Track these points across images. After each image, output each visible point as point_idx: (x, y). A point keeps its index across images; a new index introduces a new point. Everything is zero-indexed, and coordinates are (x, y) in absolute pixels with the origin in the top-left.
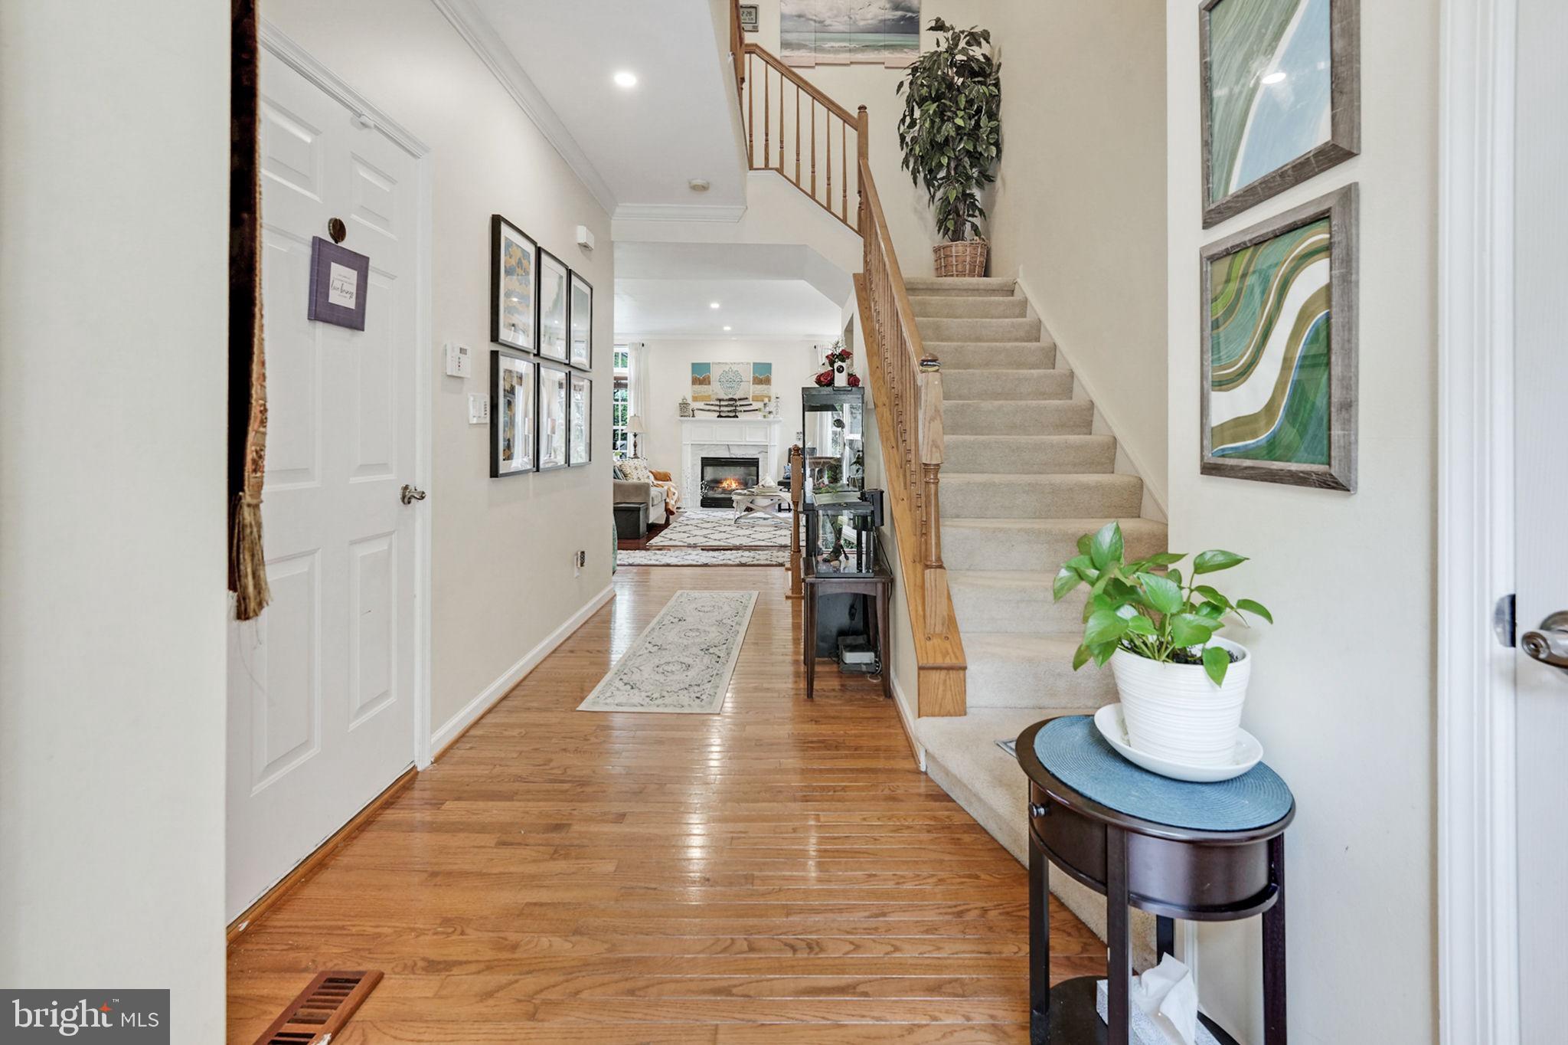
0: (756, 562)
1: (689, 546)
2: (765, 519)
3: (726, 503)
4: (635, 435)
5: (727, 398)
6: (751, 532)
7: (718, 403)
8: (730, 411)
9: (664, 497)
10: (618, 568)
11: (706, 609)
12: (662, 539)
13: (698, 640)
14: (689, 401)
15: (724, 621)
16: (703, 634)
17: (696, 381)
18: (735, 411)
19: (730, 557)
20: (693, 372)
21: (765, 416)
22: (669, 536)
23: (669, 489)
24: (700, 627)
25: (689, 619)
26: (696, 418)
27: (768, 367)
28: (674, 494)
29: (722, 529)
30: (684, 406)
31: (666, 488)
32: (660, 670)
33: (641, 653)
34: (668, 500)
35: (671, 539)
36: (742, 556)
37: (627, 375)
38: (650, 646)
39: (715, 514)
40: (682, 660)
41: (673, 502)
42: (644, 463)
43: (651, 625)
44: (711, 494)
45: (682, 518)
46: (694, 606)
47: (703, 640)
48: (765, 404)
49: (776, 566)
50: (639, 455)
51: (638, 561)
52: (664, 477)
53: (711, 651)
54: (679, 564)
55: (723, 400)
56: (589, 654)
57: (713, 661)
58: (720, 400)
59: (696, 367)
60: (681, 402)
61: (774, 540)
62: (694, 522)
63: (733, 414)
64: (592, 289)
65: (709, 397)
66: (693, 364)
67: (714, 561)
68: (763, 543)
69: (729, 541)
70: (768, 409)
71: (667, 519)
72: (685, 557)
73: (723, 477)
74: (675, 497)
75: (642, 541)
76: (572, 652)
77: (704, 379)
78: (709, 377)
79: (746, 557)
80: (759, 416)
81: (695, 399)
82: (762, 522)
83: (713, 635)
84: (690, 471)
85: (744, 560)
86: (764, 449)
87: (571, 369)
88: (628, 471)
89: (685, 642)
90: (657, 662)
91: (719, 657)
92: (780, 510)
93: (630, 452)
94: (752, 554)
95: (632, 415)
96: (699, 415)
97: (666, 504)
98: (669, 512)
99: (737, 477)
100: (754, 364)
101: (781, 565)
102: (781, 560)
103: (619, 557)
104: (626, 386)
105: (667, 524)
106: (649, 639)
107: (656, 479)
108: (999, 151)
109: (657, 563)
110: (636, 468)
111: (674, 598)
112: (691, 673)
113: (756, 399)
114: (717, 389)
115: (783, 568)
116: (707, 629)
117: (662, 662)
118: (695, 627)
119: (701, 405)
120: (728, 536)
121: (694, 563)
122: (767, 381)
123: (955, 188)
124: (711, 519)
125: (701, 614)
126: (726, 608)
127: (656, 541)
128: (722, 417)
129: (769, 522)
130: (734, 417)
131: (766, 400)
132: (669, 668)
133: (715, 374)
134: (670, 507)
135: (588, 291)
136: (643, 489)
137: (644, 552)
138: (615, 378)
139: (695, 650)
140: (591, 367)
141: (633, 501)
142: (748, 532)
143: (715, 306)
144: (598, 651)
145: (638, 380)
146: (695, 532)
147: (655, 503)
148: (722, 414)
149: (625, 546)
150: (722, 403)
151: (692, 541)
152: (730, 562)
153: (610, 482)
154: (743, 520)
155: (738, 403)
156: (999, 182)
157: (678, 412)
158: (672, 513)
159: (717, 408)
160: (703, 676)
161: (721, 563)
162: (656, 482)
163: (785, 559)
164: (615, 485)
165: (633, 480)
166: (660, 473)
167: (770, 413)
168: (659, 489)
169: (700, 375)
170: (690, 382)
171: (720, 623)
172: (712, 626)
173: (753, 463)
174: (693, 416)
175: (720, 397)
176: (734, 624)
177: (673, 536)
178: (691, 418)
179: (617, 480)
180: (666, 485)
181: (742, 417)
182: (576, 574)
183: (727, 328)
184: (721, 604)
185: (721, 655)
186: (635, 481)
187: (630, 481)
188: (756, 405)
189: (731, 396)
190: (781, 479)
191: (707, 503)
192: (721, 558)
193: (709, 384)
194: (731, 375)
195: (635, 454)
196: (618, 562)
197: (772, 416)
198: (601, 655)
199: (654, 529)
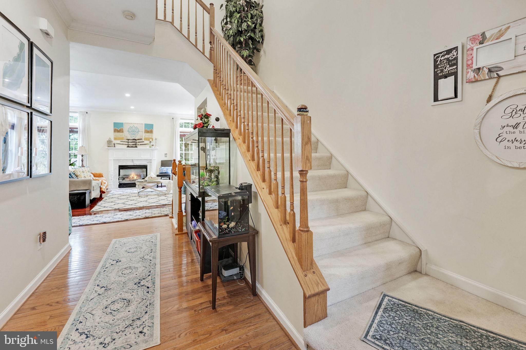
0: (154, 216)
1: (115, 210)
2: (152, 192)
3: (133, 185)
4: (82, 156)
5: (132, 139)
6: (147, 199)
7: (127, 141)
8: (134, 145)
9: (100, 185)
10: (73, 229)
11: (133, 250)
12: (100, 207)
13: (131, 276)
14: (112, 139)
15: (145, 257)
16: (134, 270)
17: (115, 131)
18: (136, 145)
19: (140, 214)
20: (114, 127)
21: (150, 147)
22: (103, 205)
23: (102, 181)
24: (131, 265)
25: (123, 260)
26: (116, 148)
27: (152, 126)
28: (105, 183)
29: (132, 198)
30: (109, 142)
31: (100, 181)
32: (108, 310)
33: (92, 297)
34: (101, 187)
35: (105, 207)
36: (146, 213)
37: (78, 127)
38: (97, 288)
39: (126, 191)
40: (123, 296)
41: (104, 187)
42: (88, 169)
43: (98, 269)
44: (124, 182)
45: (109, 195)
46: (124, 249)
47: (135, 275)
48: (150, 142)
49: (164, 216)
50: (85, 165)
51: (86, 222)
52: (100, 176)
53: (142, 284)
54: (111, 221)
55: (130, 140)
56: (49, 308)
57: (145, 292)
58: (128, 140)
59: (115, 124)
60: (108, 140)
61: (159, 202)
62: (116, 196)
63: (135, 146)
64: (52, 63)
65: (122, 138)
66: (114, 123)
67: (131, 217)
68: (154, 204)
69: (136, 205)
70: (152, 144)
71: (101, 195)
72: (114, 217)
73: (129, 174)
74: (106, 185)
75: (87, 209)
76: (33, 309)
77: (120, 130)
78: (122, 129)
79: (148, 213)
80: (147, 147)
81: (115, 139)
82: (151, 193)
83: (141, 271)
84: (113, 172)
85: (147, 215)
86: (150, 161)
87: (32, 111)
88: (78, 173)
89: (123, 279)
90: (105, 303)
91: (148, 288)
92: (158, 186)
93: (79, 163)
94: (150, 211)
95: (81, 146)
96: (117, 146)
97: (101, 188)
98: (102, 192)
99: (137, 173)
100: (145, 124)
101: (167, 215)
102: (166, 213)
103: (73, 221)
104: (77, 132)
105: (101, 198)
106: (97, 282)
107: (94, 176)
108: (263, 40)
109: (98, 222)
110: (83, 172)
111: (111, 246)
112: (132, 308)
113: (146, 139)
114: (127, 135)
115: (168, 217)
116: (136, 265)
117: (109, 302)
118: (128, 265)
119: (119, 142)
120: (136, 202)
121: (120, 220)
122: (151, 132)
123: (246, 52)
124: (125, 194)
125: (130, 254)
126: (144, 248)
127: (96, 208)
128: (129, 147)
129: (154, 193)
130: (135, 147)
131: (151, 140)
132: (114, 307)
133: (125, 128)
134: (103, 190)
135: (49, 64)
136: (88, 183)
137: (89, 216)
138: (70, 128)
139: (131, 285)
140: (51, 113)
141: (80, 189)
142: (145, 199)
143: (128, 95)
144: (57, 302)
145: (84, 130)
146: (118, 202)
147: (95, 189)
148: (129, 146)
149: (77, 213)
150: (129, 141)
151: (117, 207)
152: (140, 217)
153: (67, 180)
154: (141, 193)
155: (137, 141)
156: (262, 52)
157: (106, 145)
158: (104, 192)
159: (127, 143)
160: (141, 308)
161: (135, 218)
162: (94, 178)
163: (168, 212)
164: (70, 181)
165: (82, 178)
166: (97, 174)
167: (153, 145)
168: (97, 182)
169: (118, 128)
170: (113, 131)
171: (143, 259)
172: (138, 262)
173: (145, 167)
174: (114, 147)
175: (129, 139)
176: (151, 259)
177: (106, 205)
178: (113, 148)
179: (72, 179)
180: (101, 179)
181: (139, 147)
182: (39, 248)
183: (132, 107)
184: (140, 245)
185: (149, 286)
186: (83, 179)
187: (80, 179)
188: (146, 142)
189: (133, 138)
190: (158, 174)
191: (121, 186)
192: (135, 215)
193: (123, 132)
194: (134, 128)
195: (82, 165)
196: (73, 225)
197: (153, 147)
198: (60, 306)
199: (94, 202)
